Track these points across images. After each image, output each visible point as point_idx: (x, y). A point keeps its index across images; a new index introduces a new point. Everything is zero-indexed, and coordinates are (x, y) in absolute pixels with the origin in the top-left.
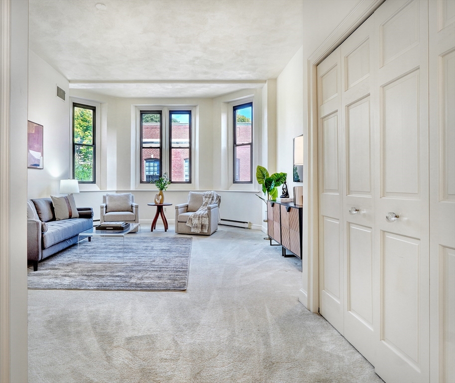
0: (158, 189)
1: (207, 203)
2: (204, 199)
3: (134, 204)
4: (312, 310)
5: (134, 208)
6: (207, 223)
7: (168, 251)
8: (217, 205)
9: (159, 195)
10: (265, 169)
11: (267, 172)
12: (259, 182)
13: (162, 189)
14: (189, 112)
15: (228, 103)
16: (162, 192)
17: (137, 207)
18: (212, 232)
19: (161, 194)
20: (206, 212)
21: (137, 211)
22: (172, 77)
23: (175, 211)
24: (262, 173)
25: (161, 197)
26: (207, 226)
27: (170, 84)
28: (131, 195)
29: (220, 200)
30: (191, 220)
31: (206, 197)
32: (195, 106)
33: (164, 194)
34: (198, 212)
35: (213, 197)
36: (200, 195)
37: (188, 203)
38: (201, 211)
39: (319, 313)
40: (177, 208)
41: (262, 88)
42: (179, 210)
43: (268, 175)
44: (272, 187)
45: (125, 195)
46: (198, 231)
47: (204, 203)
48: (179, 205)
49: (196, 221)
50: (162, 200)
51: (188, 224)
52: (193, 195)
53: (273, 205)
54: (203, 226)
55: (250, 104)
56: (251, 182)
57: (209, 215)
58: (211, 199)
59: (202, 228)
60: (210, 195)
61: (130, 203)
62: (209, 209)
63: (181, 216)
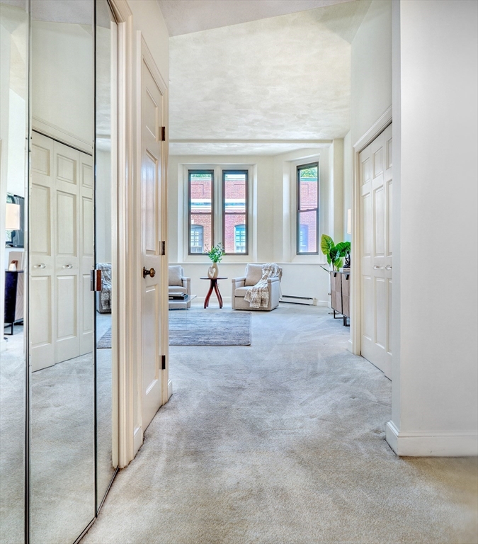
0: (211, 262)
1: (267, 276)
2: (263, 272)
3: (185, 278)
4: (355, 353)
5: (185, 283)
6: (267, 297)
7: (227, 322)
8: (278, 278)
9: (213, 267)
10: (330, 239)
11: (332, 242)
12: (324, 252)
13: (215, 261)
14: (246, 172)
15: (291, 162)
16: (216, 265)
17: (189, 280)
18: (272, 307)
19: (215, 267)
20: (267, 285)
21: (189, 285)
22: (228, 137)
23: (231, 284)
24: (327, 242)
25: (214, 270)
26: (267, 301)
27: (226, 144)
28: (181, 268)
29: (281, 273)
30: (249, 294)
31: (266, 270)
32: (253, 165)
33: (218, 267)
34: (257, 286)
35: (274, 269)
36: (258, 267)
37: (245, 277)
38: (261, 285)
39: (361, 355)
40: (234, 281)
41: (329, 147)
42: (236, 283)
43: (333, 245)
44: (337, 257)
45: (174, 268)
46: (257, 306)
47: (263, 276)
48: (236, 278)
49: (255, 296)
50: (216, 273)
51: (246, 299)
52: (251, 268)
53: (335, 275)
54: (262, 301)
55: (316, 164)
56: (317, 253)
57: (269, 289)
58: (271, 272)
59: (261, 303)
60: (270, 267)
61: (181, 277)
62: (269, 282)
63: (238, 290)
